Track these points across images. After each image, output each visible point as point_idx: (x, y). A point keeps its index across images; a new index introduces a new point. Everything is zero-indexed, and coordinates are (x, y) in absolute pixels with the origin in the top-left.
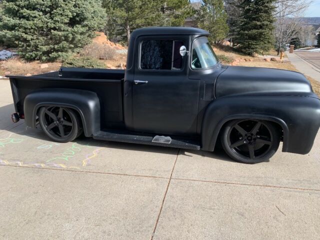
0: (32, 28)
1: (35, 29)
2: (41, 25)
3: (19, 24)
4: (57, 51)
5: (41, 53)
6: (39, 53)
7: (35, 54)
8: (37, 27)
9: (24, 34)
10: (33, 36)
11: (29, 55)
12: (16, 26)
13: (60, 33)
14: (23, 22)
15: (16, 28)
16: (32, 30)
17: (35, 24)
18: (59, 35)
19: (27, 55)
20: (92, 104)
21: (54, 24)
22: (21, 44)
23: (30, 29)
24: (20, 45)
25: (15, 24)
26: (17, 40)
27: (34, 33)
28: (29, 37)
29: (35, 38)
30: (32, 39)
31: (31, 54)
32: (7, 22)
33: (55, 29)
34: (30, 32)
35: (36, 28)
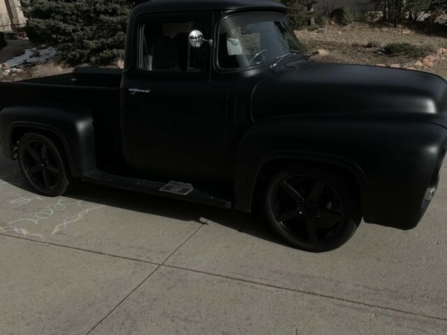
0: (73, 14)
1: (77, 15)
2: (85, 9)
3: (56, 7)
4: (111, 47)
5: (88, 51)
6: (86, 52)
7: (80, 54)
8: (82, 12)
9: (62, 23)
10: (75, 25)
11: (71, 55)
12: (52, 12)
13: (115, 19)
14: (60, 5)
15: (52, 15)
16: (74, 17)
17: (77, 7)
18: (112, 22)
19: (69, 55)
20: (81, 126)
21: (105, 4)
22: (60, 39)
23: (70, 15)
24: (59, 41)
25: (50, 8)
26: (54, 32)
27: (77, 21)
28: (70, 28)
29: (79, 28)
30: (74, 31)
31: (74, 53)
32: (38, 5)
33: (106, 12)
34: (71, 20)
35: (80, 14)
